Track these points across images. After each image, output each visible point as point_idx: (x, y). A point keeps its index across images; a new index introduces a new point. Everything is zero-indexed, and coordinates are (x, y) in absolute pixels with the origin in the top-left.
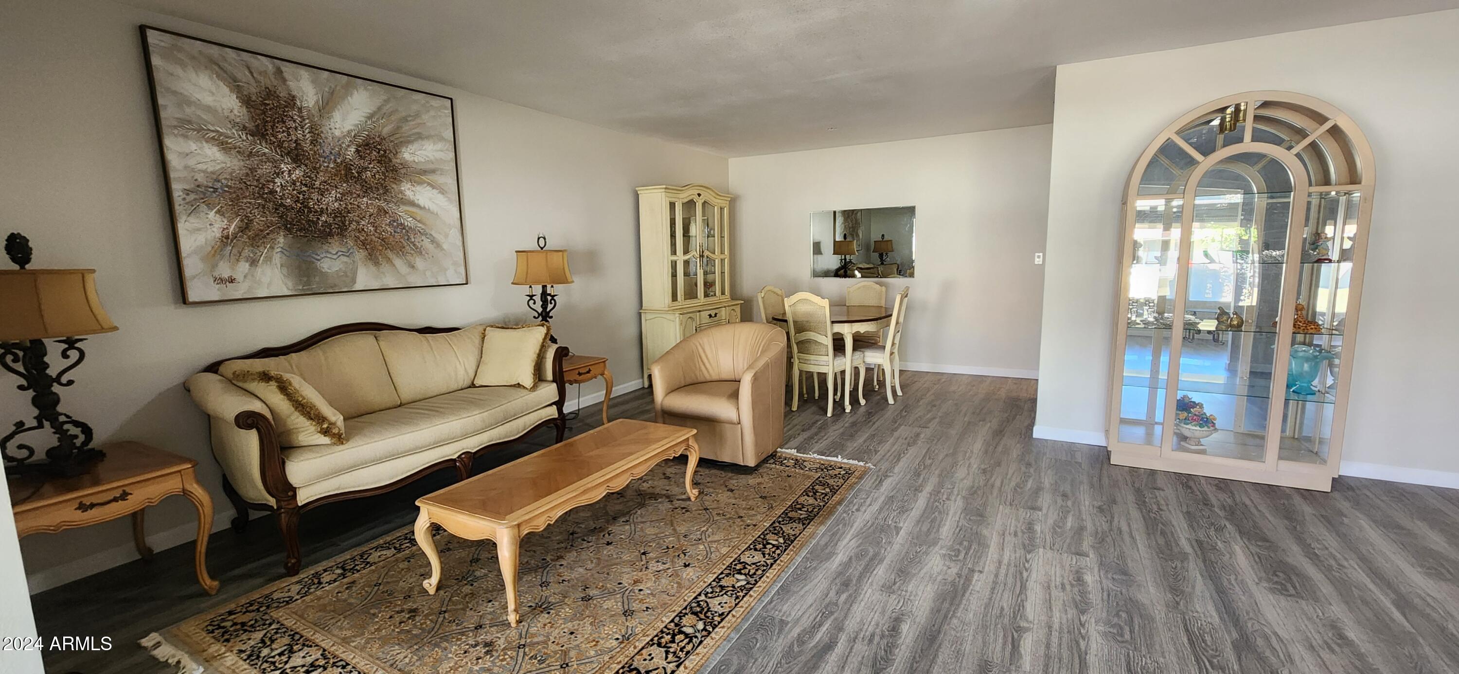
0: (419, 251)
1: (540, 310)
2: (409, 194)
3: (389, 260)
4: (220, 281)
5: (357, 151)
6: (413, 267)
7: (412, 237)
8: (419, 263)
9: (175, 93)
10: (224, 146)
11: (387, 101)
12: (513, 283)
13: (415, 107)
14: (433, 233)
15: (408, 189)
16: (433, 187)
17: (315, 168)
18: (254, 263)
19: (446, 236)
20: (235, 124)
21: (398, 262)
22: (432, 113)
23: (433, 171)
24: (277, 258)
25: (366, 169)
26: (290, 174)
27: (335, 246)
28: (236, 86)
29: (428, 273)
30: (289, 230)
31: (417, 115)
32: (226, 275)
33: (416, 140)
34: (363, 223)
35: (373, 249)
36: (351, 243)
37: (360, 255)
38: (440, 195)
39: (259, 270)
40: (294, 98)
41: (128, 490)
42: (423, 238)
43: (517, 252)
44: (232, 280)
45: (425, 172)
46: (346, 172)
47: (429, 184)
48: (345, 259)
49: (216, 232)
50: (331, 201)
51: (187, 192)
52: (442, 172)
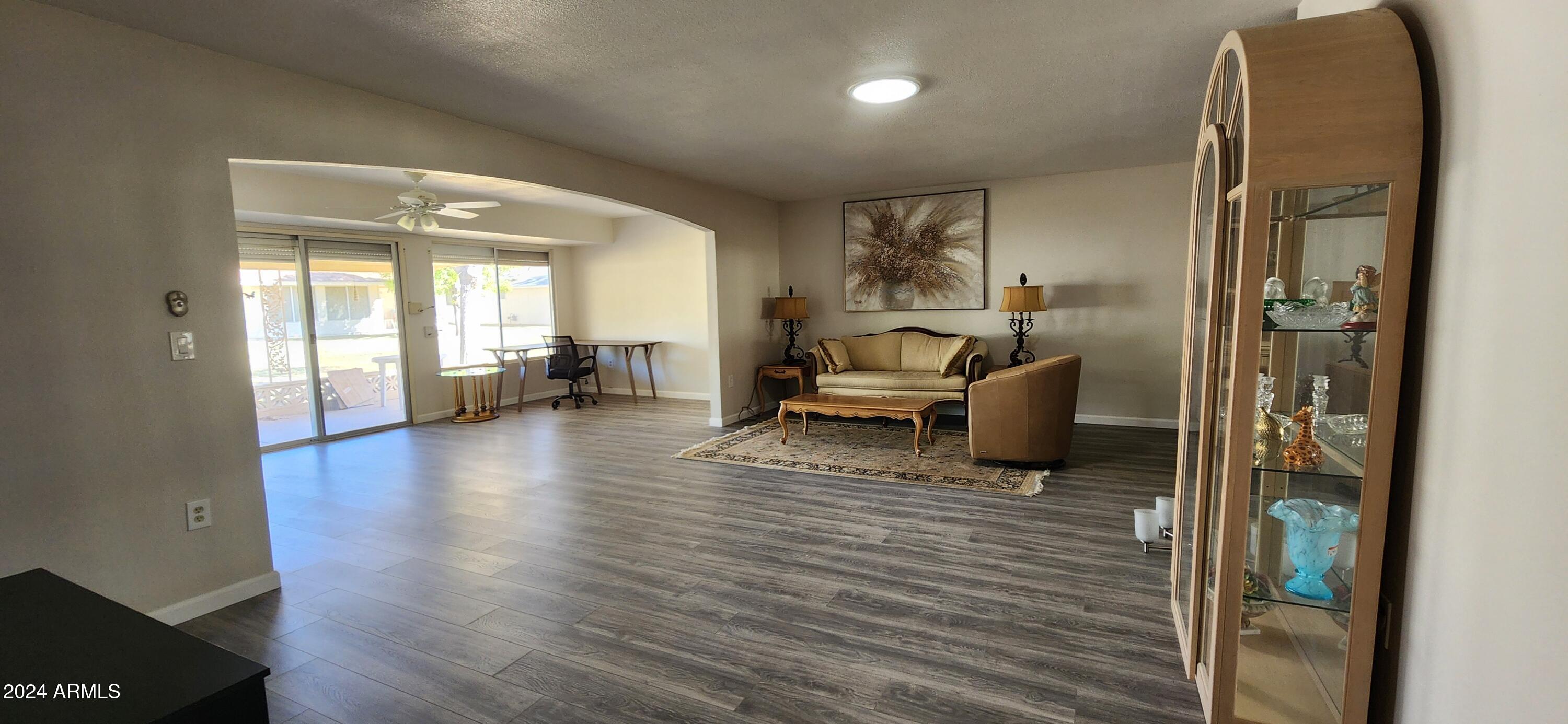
0: (952, 288)
1: (1018, 331)
2: (949, 255)
3: (932, 293)
4: (856, 302)
5: (921, 235)
6: (946, 298)
7: (948, 279)
8: (951, 295)
9: (851, 226)
10: (864, 244)
11: (941, 203)
12: (1000, 311)
13: (958, 202)
14: (962, 276)
15: (948, 252)
16: (965, 248)
17: (899, 248)
18: (869, 295)
19: (971, 278)
20: (868, 234)
21: (938, 295)
22: (969, 202)
23: (966, 238)
24: (878, 293)
25: (925, 244)
26: (888, 252)
27: (904, 286)
28: (871, 217)
29: (956, 302)
30: (884, 279)
31: (959, 206)
32: (858, 300)
33: (957, 221)
34: (920, 273)
35: (924, 287)
36: (912, 284)
37: (916, 291)
38: (970, 253)
39: (871, 298)
40: (893, 215)
41: (786, 370)
42: (955, 280)
43: (1004, 288)
44: (860, 302)
45: (960, 240)
46: (915, 247)
47: (963, 247)
48: (908, 293)
49: (857, 282)
50: (905, 263)
51: (850, 266)
52: (973, 237)
